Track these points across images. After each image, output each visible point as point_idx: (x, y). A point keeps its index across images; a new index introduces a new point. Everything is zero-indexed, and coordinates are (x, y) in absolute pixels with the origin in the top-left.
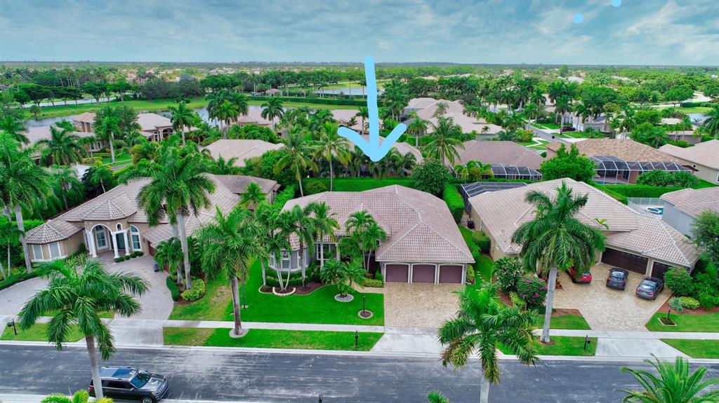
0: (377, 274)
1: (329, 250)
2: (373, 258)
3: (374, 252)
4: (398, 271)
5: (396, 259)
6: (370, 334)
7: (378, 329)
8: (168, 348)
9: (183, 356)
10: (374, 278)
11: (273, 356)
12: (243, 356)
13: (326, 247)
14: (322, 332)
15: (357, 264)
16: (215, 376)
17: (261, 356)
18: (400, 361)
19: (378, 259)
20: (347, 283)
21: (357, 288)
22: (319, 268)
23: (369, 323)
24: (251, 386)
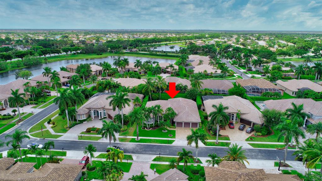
0: (174, 125)
1: (161, 118)
2: (173, 120)
3: (173, 118)
4: (180, 124)
5: (179, 121)
6: (172, 140)
7: (174, 139)
8: (120, 143)
9: (125, 144)
10: (173, 126)
11: (147, 145)
12: (140, 145)
13: (160, 117)
14: (159, 140)
15: (168, 122)
16: (134, 149)
17: (144, 145)
18: (179, 147)
19: (174, 120)
20: (166, 127)
21: (168, 128)
22: (158, 123)
23: (171, 138)
24: (143, 151)
